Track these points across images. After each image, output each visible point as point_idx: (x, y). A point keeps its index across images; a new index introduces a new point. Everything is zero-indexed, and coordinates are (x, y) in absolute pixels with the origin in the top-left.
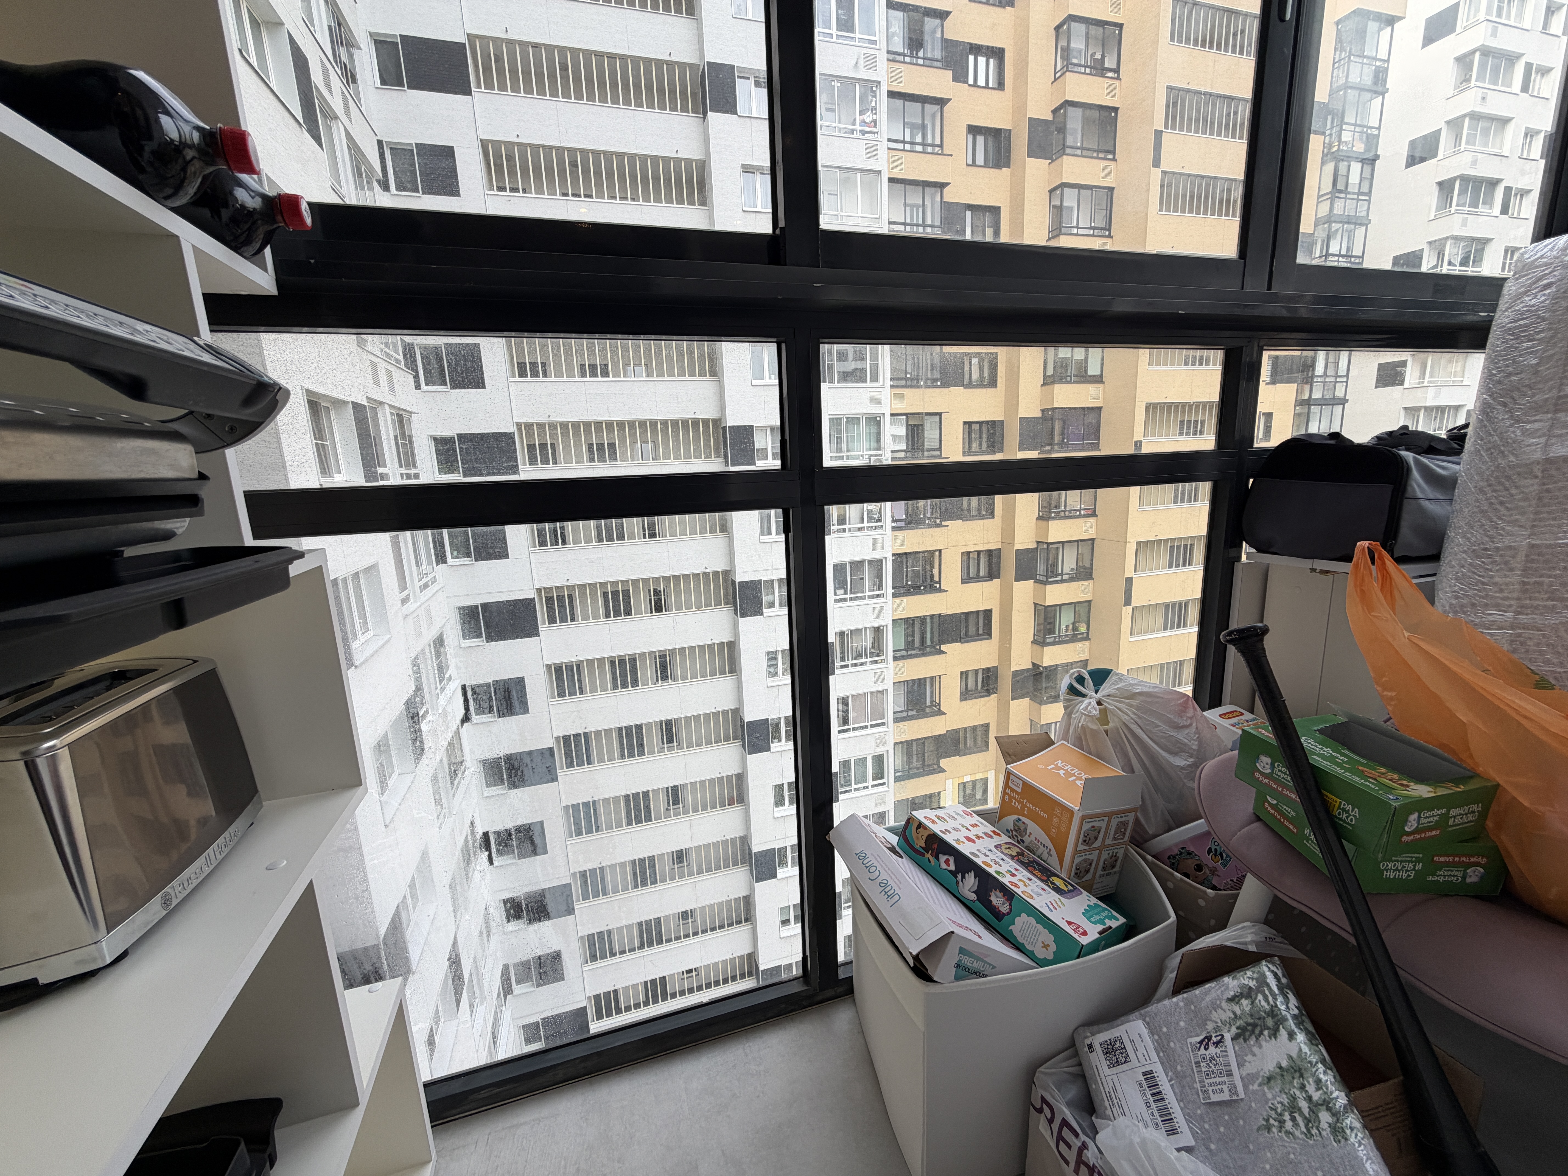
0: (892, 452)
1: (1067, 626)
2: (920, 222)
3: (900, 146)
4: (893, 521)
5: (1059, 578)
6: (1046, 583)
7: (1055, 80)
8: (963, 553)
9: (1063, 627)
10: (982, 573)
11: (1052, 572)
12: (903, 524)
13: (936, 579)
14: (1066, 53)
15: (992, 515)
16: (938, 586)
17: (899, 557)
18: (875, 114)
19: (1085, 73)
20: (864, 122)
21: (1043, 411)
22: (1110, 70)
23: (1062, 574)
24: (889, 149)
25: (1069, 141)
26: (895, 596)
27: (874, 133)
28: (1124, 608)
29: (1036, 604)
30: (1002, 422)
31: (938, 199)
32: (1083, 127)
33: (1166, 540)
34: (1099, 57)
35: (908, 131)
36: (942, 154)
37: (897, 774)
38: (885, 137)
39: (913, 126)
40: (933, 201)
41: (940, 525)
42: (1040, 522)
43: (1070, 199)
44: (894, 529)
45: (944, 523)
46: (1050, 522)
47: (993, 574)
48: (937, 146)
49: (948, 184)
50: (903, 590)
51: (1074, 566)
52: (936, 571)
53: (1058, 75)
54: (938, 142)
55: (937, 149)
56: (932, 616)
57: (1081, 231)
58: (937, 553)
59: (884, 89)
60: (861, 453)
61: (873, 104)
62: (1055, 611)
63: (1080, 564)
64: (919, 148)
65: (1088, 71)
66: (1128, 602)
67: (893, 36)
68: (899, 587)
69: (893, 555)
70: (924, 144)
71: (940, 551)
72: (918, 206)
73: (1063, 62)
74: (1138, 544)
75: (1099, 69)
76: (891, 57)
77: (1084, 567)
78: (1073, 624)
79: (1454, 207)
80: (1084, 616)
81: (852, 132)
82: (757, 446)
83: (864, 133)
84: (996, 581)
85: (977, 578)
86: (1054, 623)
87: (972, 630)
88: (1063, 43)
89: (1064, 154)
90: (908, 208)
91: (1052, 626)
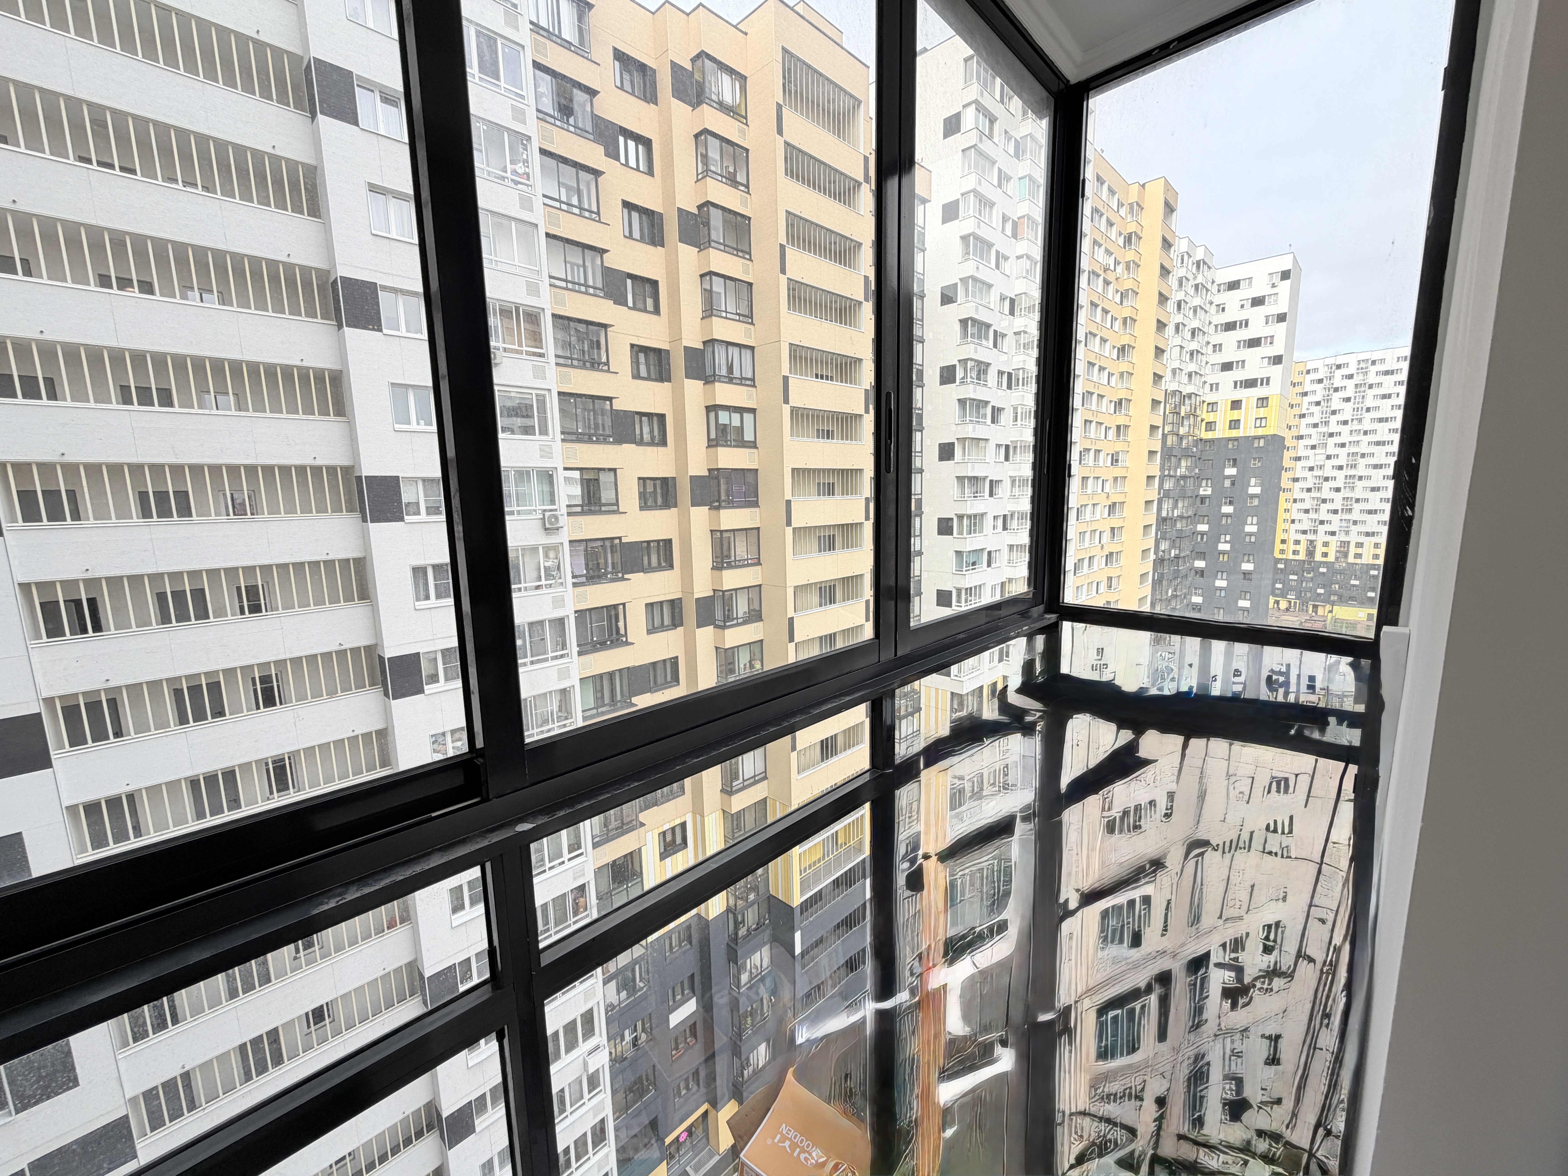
0: (568, 506)
1: (745, 665)
2: (582, 281)
3: (557, 204)
4: (573, 577)
5: (735, 622)
6: (724, 627)
7: (698, 180)
8: (646, 605)
9: (742, 666)
10: (666, 622)
11: (728, 615)
12: (584, 579)
13: (622, 632)
14: (705, 158)
15: (671, 567)
16: (624, 639)
17: (580, 614)
18: (528, 167)
19: (721, 182)
20: (514, 172)
21: (709, 470)
22: (743, 185)
23: (737, 618)
24: (544, 204)
25: (714, 236)
26: (580, 654)
27: (528, 185)
28: (789, 645)
29: (717, 648)
30: (674, 479)
31: (599, 262)
32: (724, 226)
33: (816, 584)
34: (732, 171)
35: (563, 191)
36: (599, 221)
37: (595, 840)
38: (540, 192)
39: (568, 188)
40: (593, 263)
41: (623, 579)
42: (716, 572)
43: (718, 285)
44: (575, 585)
45: (626, 576)
46: (724, 572)
47: (677, 621)
48: (594, 213)
49: (607, 251)
50: (587, 647)
51: (747, 610)
52: (621, 624)
53: (700, 177)
54: (595, 209)
55: (594, 216)
56: (620, 670)
57: (729, 316)
58: (621, 607)
59: (535, 146)
60: (534, 508)
61: (525, 157)
62: (733, 654)
63: (751, 608)
64: (576, 211)
65: (724, 180)
66: (791, 639)
67: (541, 97)
68: (585, 645)
69: (576, 612)
70: (581, 209)
71: (624, 604)
72: (578, 266)
73: (703, 168)
74: (796, 587)
75: (733, 181)
76: (541, 116)
77: (754, 610)
78: (750, 662)
79: (969, 339)
80: (758, 656)
81: (503, 178)
82: (405, 499)
83: (517, 183)
84: (680, 629)
85: (662, 628)
86: (733, 663)
87: (660, 680)
88: (702, 150)
89: (710, 246)
90: (568, 266)
91: (731, 666)
